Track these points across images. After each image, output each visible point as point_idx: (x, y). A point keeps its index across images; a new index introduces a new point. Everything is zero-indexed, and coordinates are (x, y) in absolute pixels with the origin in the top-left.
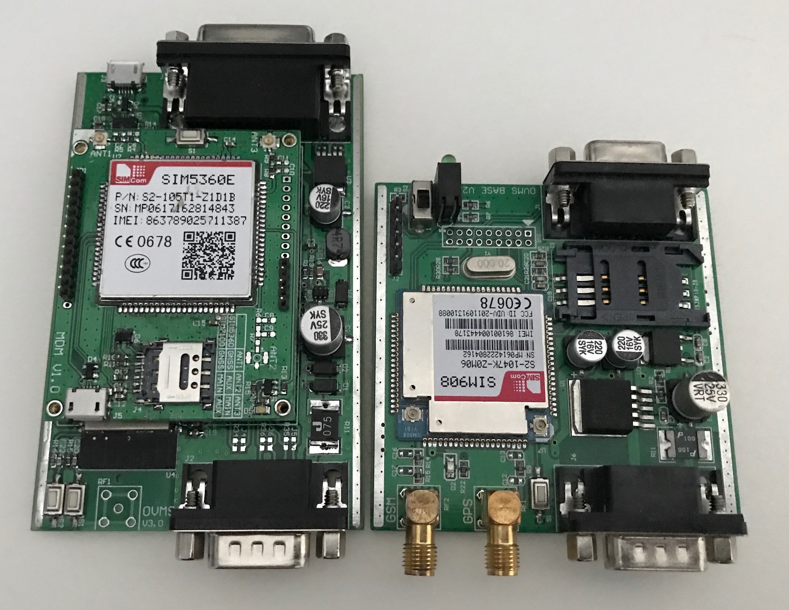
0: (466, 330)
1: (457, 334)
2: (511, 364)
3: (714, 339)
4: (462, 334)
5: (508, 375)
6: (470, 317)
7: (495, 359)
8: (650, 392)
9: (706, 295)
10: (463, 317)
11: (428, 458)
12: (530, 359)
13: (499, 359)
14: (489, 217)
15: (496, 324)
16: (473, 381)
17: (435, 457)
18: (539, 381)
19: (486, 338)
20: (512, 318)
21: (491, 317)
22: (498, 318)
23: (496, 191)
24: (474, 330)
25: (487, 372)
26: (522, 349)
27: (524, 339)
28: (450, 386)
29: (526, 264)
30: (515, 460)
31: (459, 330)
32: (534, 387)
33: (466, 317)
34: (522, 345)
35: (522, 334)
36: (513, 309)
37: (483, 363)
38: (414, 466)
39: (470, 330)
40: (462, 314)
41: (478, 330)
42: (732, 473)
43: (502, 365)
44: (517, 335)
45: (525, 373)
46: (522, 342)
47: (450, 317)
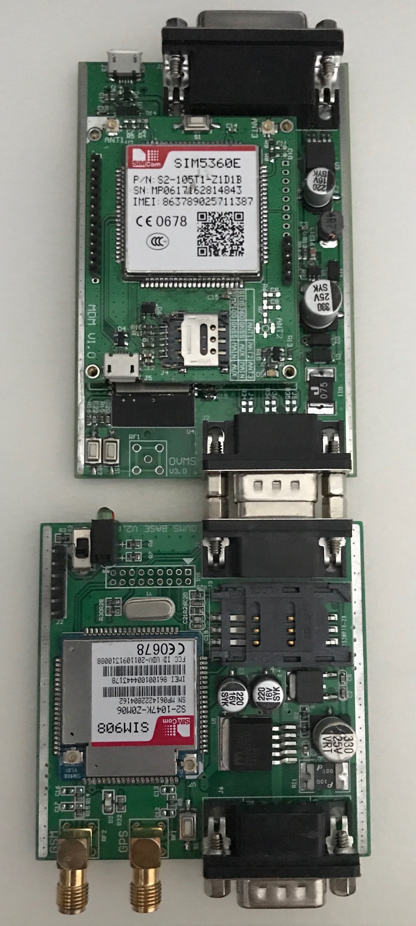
0: (123, 677)
1: (114, 681)
2: (163, 710)
3: (358, 674)
4: (119, 681)
5: (160, 719)
6: (127, 665)
7: (149, 705)
8: (294, 727)
9: (354, 630)
10: (120, 665)
11: (88, 795)
12: (181, 704)
13: (152, 705)
14: (151, 557)
15: (153, 670)
16: (127, 727)
17: (95, 794)
18: (189, 726)
19: (141, 685)
20: (167, 664)
21: (146, 663)
22: (153, 664)
23: (158, 529)
24: (130, 677)
25: (140, 718)
26: (174, 694)
27: (177, 684)
28: (106, 733)
29: (185, 604)
30: (168, 794)
31: (116, 677)
32: (184, 731)
33: (123, 665)
34: (174, 691)
35: (175, 679)
36: (167, 655)
37: (138, 709)
38: (75, 802)
39: (127, 677)
40: (119, 661)
41: (133, 677)
42: (365, 801)
43: (156, 710)
44: (170, 681)
45: (176, 717)
46: (174, 687)
47: (108, 665)
